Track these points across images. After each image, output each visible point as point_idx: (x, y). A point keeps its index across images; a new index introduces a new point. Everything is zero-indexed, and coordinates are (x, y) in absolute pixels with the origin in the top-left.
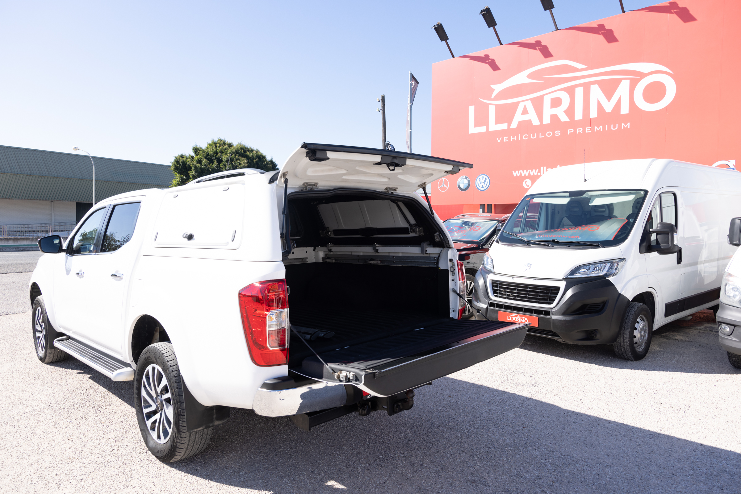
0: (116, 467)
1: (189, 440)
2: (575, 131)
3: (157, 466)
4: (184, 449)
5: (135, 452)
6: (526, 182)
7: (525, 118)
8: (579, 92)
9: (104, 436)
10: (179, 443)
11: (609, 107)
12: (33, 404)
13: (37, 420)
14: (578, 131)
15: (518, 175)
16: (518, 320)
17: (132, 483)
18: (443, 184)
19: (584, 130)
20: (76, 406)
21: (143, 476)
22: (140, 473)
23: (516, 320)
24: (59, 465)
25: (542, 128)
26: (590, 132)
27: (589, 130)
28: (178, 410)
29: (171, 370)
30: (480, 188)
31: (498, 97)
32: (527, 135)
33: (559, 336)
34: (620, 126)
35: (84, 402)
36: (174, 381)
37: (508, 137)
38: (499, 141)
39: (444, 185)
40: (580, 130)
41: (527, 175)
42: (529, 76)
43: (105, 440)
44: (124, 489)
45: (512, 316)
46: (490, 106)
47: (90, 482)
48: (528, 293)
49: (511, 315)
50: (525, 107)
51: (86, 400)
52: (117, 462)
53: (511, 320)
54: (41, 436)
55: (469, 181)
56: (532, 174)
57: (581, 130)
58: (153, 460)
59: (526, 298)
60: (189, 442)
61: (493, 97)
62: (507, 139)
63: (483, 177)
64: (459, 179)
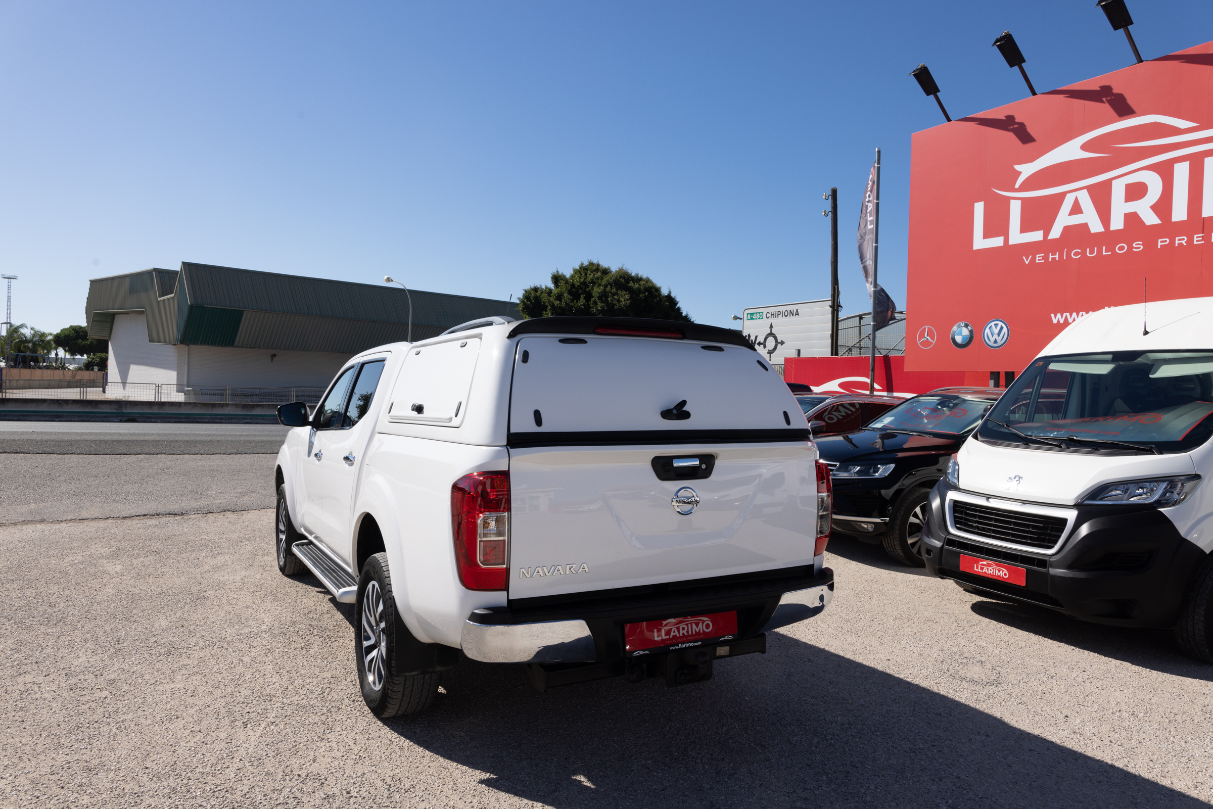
0: (319, 714)
1: (404, 689)
2: (1172, 241)
3: (368, 720)
4: (398, 700)
5: (347, 699)
7: (1077, 220)
8: (1181, 170)
9: (320, 674)
10: (391, 690)
12: (252, 625)
13: (249, 644)
14: (1177, 242)
15: (1061, 321)
16: (991, 572)
17: (329, 736)
18: (926, 336)
19: (1190, 240)
20: (301, 633)
21: (346, 729)
22: (344, 726)
23: (989, 572)
24: (254, 702)
25: (1109, 237)
26: (1203, 242)
27: (1201, 239)
28: (390, 645)
29: (387, 590)
30: (991, 344)
31: (1025, 187)
32: (1080, 251)
33: (1062, 606)
35: (312, 630)
36: (389, 605)
37: (1043, 255)
38: (1027, 263)
39: (928, 337)
40: (1181, 240)
42: (1084, 147)
43: (319, 679)
44: (317, 741)
45: (981, 565)
46: (1012, 201)
47: (282, 727)
48: (1012, 526)
49: (981, 563)
50: (1076, 200)
51: (315, 627)
52: (322, 708)
53: (980, 570)
54: (248, 664)
55: (971, 332)
57: (1183, 239)
58: (366, 713)
59: (1008, 534)
60: (404, 691)
61: (1017, 186)
62: (1041, 258)
63: (996, 325)
64: (955, 328)
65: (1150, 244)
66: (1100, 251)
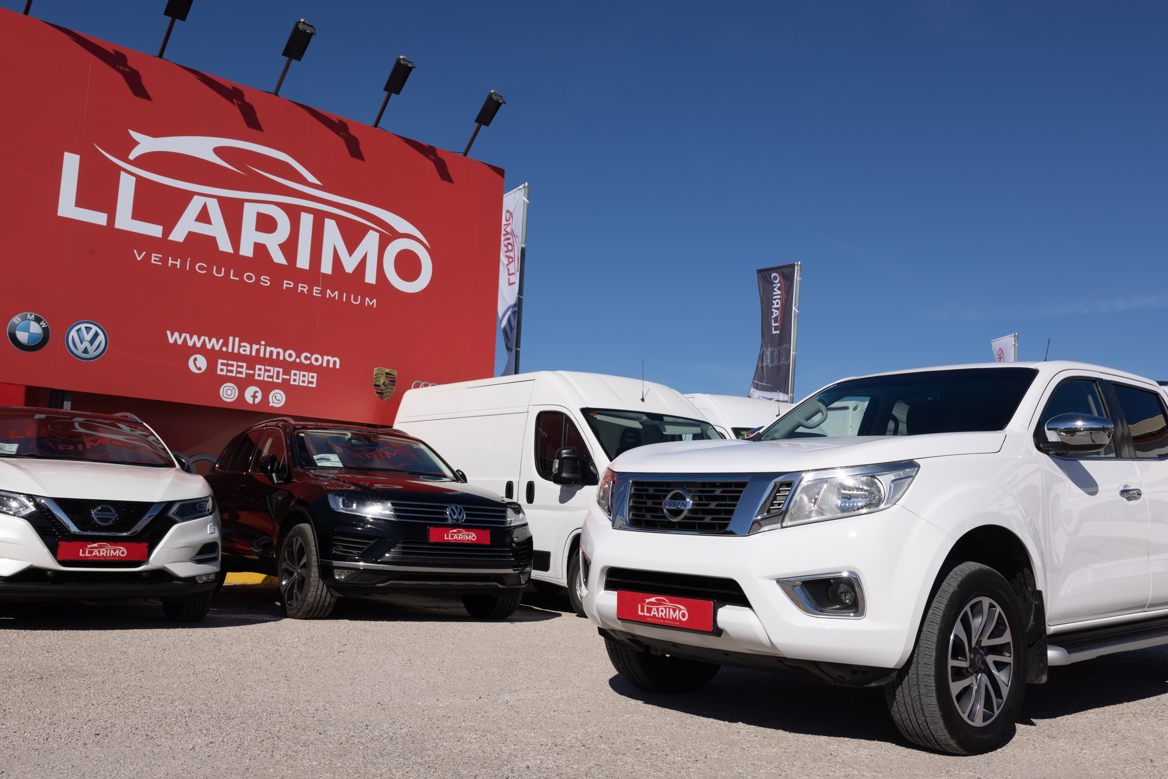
2: (296, 286)
6: (195, 359)
7: (202, 229)
8: (307, 221)
11: (350, 264)
14: (300, 289)
15: (180, 342)
19: (310, 290)
26: (320, 296)
27: (319, 292)
30: (79, 352)
31: (142, 162)
32: (206, 266)
34: (363, 301)
37: (161, 256)
38: (139, 259)
40: (303, 288)
41: (199, 345)
42: (218, 151)
46: (122, 173)
50: (205, 207)
55: (45, 330)
56: (209, 346)
57: (305, 287)
61: (132, 156)
62: (158, 259)
63: (88, 329)
64: (16, 319)
65: (276, 283)
66: (227, 273)
